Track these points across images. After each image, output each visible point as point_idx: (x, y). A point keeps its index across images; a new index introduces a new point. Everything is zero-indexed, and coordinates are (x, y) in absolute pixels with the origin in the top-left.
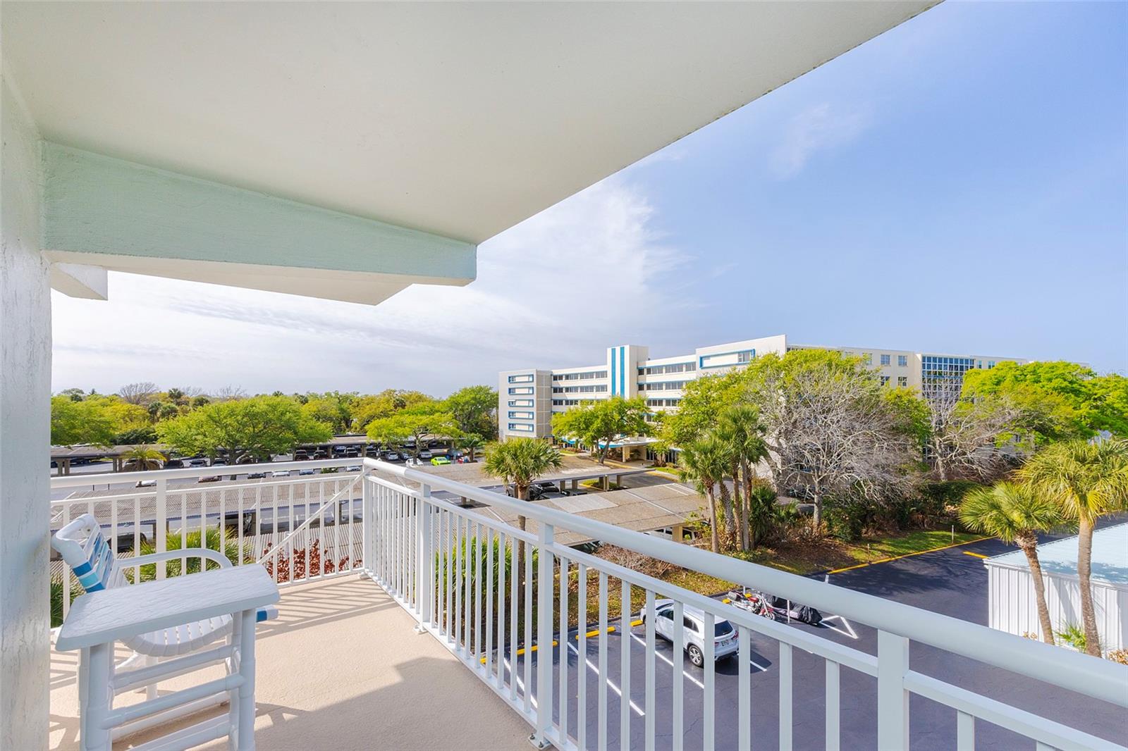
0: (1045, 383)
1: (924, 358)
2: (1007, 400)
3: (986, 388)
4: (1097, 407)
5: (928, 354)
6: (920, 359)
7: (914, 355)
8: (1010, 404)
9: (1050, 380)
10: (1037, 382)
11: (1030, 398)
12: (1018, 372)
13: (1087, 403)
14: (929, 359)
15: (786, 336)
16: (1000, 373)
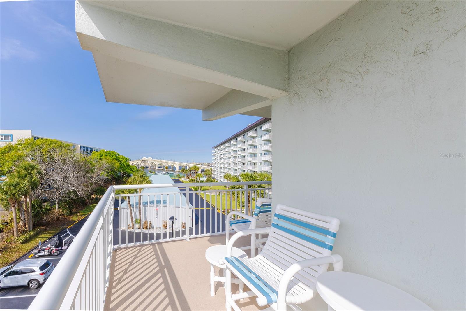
0: (112, 157)
1: (80, 146)
2: (105, 161)
3: (98, 157)
4: (120, 164)
5: (82, 145)
6: (80, 147)
7: (78, 145)
8: (105, 163)
9: (113, 156)
10: (110, 156)
11: (110, 161)
12: (106, 153)
13: (119, 163)
14: (82, 146)
15: (31, 131)
16: (101, 153)
